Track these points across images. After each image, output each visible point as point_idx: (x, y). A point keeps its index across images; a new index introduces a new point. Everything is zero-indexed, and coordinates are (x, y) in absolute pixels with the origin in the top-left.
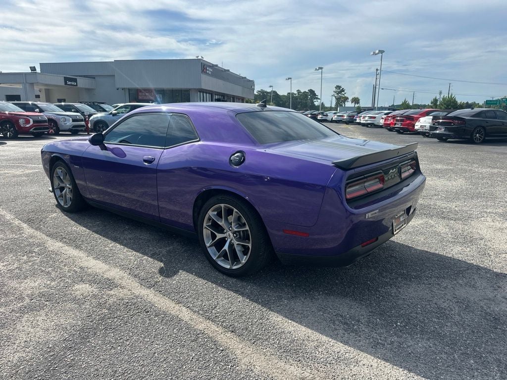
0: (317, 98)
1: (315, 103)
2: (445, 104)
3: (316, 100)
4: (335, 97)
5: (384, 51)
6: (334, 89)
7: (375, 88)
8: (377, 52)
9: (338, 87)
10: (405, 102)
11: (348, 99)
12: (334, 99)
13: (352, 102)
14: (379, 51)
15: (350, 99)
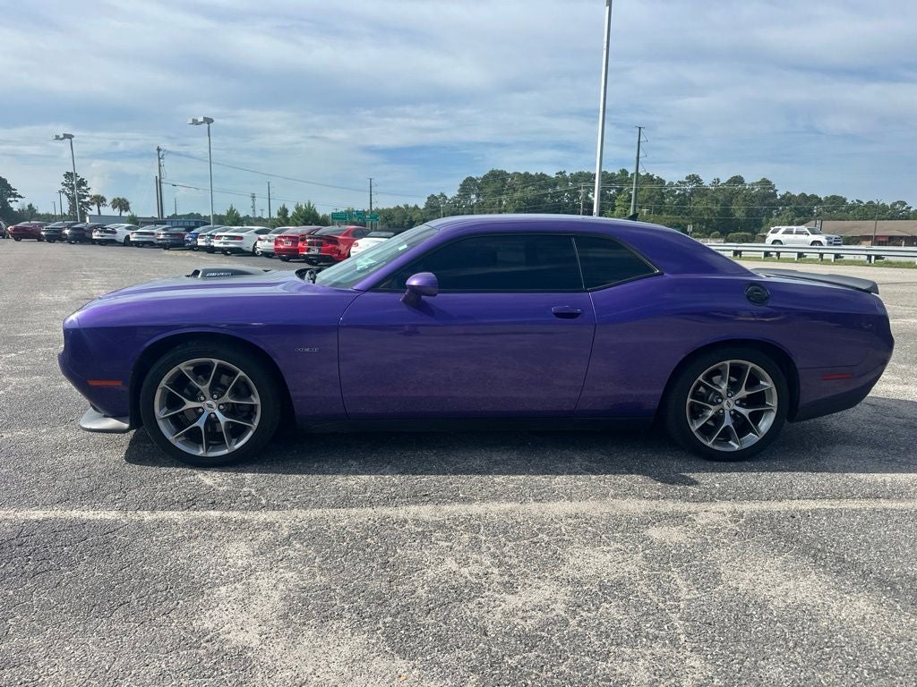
0: (15, 195)
1: (11, 205)
2: (302, 217)
3: (12, 199)
4: (68, 195)
5: (212, 121)
6: (63, 180)
7: (159, 182)
8: (201, 119)
9: (69, 175)
10: (231, 211)
11: (105, 200)
12: (65, 198)
13: (114, 207)
14: (204, 118)
15: (109, 201)
